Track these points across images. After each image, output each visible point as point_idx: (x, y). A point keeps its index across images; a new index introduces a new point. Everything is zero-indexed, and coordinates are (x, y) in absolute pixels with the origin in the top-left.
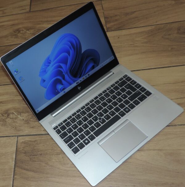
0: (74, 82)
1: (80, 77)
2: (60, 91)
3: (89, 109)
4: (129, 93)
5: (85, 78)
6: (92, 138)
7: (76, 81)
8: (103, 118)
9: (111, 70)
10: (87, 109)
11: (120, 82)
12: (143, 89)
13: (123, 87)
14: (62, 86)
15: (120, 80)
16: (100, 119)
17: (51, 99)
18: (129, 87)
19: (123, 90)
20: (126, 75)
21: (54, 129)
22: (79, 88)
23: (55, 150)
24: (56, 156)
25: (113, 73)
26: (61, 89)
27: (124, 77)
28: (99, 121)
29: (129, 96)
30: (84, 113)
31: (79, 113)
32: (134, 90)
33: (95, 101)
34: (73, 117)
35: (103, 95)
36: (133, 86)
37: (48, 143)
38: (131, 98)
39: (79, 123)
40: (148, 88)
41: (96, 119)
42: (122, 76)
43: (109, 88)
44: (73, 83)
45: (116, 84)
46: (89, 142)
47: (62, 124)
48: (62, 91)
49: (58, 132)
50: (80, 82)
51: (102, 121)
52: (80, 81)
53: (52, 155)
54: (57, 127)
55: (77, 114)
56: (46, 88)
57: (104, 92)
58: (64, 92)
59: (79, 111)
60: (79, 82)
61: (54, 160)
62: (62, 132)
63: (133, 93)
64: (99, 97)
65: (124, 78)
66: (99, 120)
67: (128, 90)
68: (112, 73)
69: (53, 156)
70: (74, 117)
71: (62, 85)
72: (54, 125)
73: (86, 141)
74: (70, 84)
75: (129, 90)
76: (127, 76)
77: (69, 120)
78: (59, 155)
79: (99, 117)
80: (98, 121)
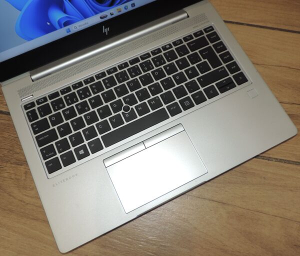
0: (96, 13)
1: (112, 5)
2: (57, 25)
3: (111, 82)
4: (204, 68)
5: (124, 11)
6: (96, 147)
7: (101, 11)
8: (132, 108)
9: (185, 9)
10: (107, 81)
11: (195, 38)
12: (234, 67)
13: (197, 51)
14: (65, 15)
15: (196, 34)
16: (126, 109)
17: (32, 39)
18: (209, 54)
19: (194, 59)
20: (211, 27)
21: (26, 107)
22: (106, 30)
23: (16, 153)
24: (13, 165)
25: (188, 16)
26: (59, 22)
27: (205, 30)
28: (123, 113)
29: (201, 75)
30: (98, 88)
31: (88, 85)
32: (216, 63)
33: (130, 66)
34: (73, 91)
35: (150, 59)
36: (218, 55)
37: (7, 134)
38: (204, 81)
39: (79, 107)
40: (246, 67)
41: (118, 106)
42: (201, 27)
43: (168, 46)
44: (93, 15)
45: (185, 41)
46: (86, 154)
47: (45, 99)
48: (61, 27)
49: (32, 116)
50: (109, 17)
51: (127, 115)
52: (112, 14)
53: (7, 162)
54: (32, 104)
55: (85, 86)
56: (20, 10)
57: (154, 53)
58: (69, 31)
59: (89, 80)
60: (106, 16)
61: (6, 175)
62: (40, 119)
63: (213, 70)
64: (141, 62)
65: (206, 32)
66: (122, 111)
67: (203, 60)
68: (185, 15)
69: (9, 165)
70: (75, 91)
71: (65, 12)
72: (28, 99)
73: (82, 152)
74: (85, 16)
75: (205, 62)
76: (213, 29)
77: (62, 96)
78: (21, 165)
79: (125, 105)
80: (120, 112)
